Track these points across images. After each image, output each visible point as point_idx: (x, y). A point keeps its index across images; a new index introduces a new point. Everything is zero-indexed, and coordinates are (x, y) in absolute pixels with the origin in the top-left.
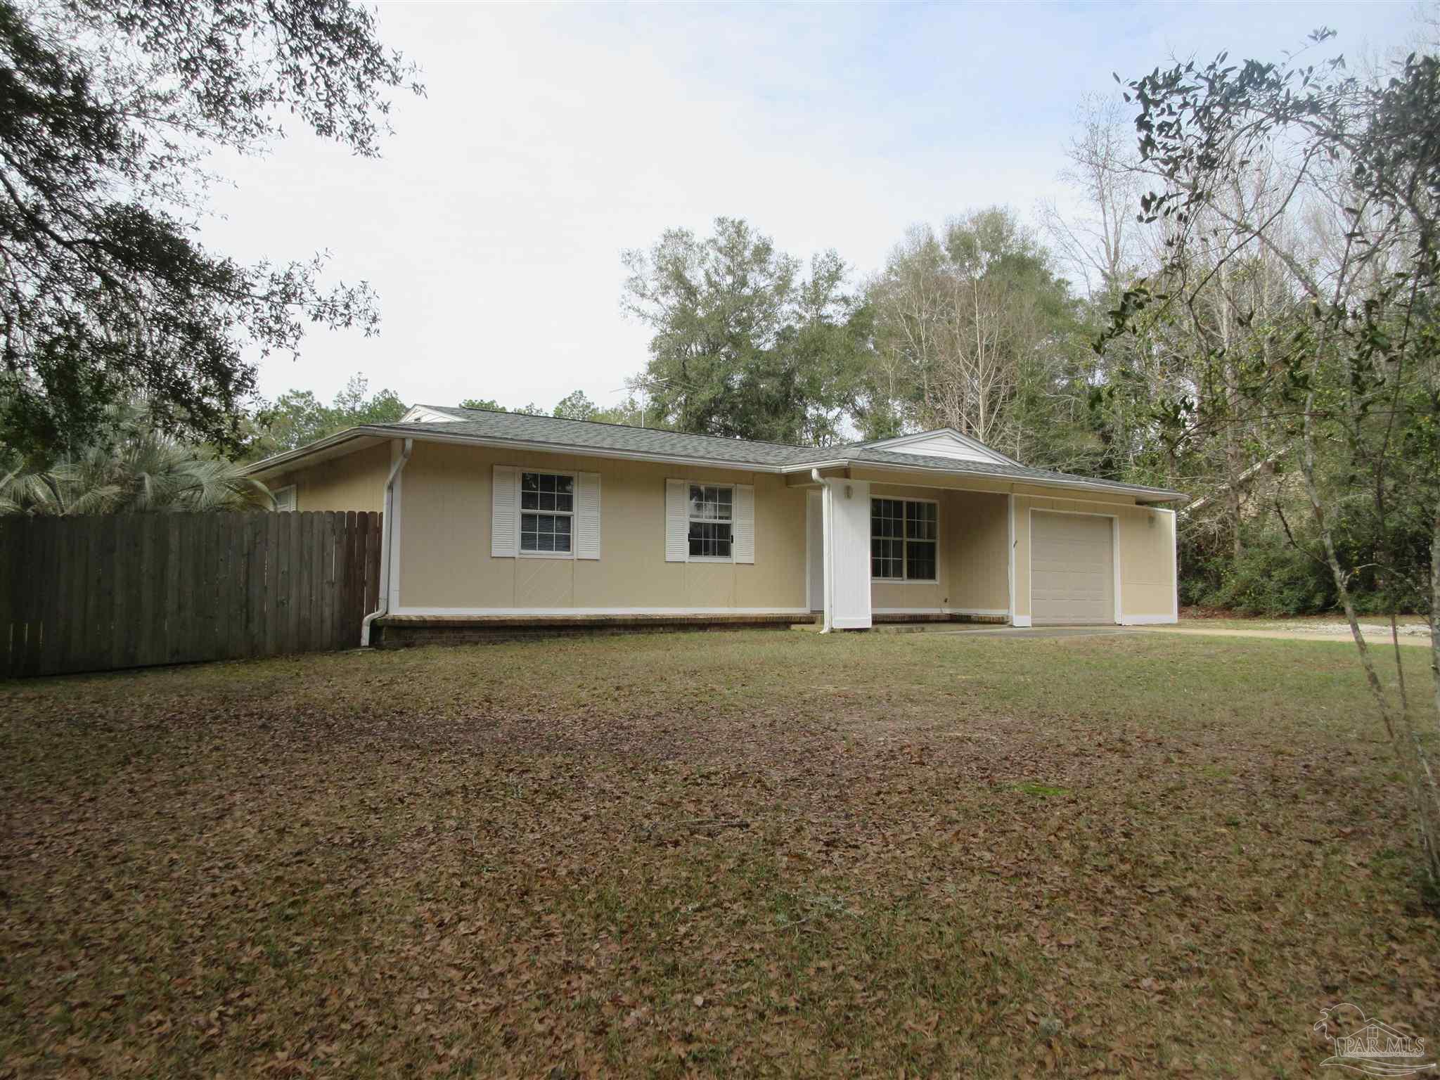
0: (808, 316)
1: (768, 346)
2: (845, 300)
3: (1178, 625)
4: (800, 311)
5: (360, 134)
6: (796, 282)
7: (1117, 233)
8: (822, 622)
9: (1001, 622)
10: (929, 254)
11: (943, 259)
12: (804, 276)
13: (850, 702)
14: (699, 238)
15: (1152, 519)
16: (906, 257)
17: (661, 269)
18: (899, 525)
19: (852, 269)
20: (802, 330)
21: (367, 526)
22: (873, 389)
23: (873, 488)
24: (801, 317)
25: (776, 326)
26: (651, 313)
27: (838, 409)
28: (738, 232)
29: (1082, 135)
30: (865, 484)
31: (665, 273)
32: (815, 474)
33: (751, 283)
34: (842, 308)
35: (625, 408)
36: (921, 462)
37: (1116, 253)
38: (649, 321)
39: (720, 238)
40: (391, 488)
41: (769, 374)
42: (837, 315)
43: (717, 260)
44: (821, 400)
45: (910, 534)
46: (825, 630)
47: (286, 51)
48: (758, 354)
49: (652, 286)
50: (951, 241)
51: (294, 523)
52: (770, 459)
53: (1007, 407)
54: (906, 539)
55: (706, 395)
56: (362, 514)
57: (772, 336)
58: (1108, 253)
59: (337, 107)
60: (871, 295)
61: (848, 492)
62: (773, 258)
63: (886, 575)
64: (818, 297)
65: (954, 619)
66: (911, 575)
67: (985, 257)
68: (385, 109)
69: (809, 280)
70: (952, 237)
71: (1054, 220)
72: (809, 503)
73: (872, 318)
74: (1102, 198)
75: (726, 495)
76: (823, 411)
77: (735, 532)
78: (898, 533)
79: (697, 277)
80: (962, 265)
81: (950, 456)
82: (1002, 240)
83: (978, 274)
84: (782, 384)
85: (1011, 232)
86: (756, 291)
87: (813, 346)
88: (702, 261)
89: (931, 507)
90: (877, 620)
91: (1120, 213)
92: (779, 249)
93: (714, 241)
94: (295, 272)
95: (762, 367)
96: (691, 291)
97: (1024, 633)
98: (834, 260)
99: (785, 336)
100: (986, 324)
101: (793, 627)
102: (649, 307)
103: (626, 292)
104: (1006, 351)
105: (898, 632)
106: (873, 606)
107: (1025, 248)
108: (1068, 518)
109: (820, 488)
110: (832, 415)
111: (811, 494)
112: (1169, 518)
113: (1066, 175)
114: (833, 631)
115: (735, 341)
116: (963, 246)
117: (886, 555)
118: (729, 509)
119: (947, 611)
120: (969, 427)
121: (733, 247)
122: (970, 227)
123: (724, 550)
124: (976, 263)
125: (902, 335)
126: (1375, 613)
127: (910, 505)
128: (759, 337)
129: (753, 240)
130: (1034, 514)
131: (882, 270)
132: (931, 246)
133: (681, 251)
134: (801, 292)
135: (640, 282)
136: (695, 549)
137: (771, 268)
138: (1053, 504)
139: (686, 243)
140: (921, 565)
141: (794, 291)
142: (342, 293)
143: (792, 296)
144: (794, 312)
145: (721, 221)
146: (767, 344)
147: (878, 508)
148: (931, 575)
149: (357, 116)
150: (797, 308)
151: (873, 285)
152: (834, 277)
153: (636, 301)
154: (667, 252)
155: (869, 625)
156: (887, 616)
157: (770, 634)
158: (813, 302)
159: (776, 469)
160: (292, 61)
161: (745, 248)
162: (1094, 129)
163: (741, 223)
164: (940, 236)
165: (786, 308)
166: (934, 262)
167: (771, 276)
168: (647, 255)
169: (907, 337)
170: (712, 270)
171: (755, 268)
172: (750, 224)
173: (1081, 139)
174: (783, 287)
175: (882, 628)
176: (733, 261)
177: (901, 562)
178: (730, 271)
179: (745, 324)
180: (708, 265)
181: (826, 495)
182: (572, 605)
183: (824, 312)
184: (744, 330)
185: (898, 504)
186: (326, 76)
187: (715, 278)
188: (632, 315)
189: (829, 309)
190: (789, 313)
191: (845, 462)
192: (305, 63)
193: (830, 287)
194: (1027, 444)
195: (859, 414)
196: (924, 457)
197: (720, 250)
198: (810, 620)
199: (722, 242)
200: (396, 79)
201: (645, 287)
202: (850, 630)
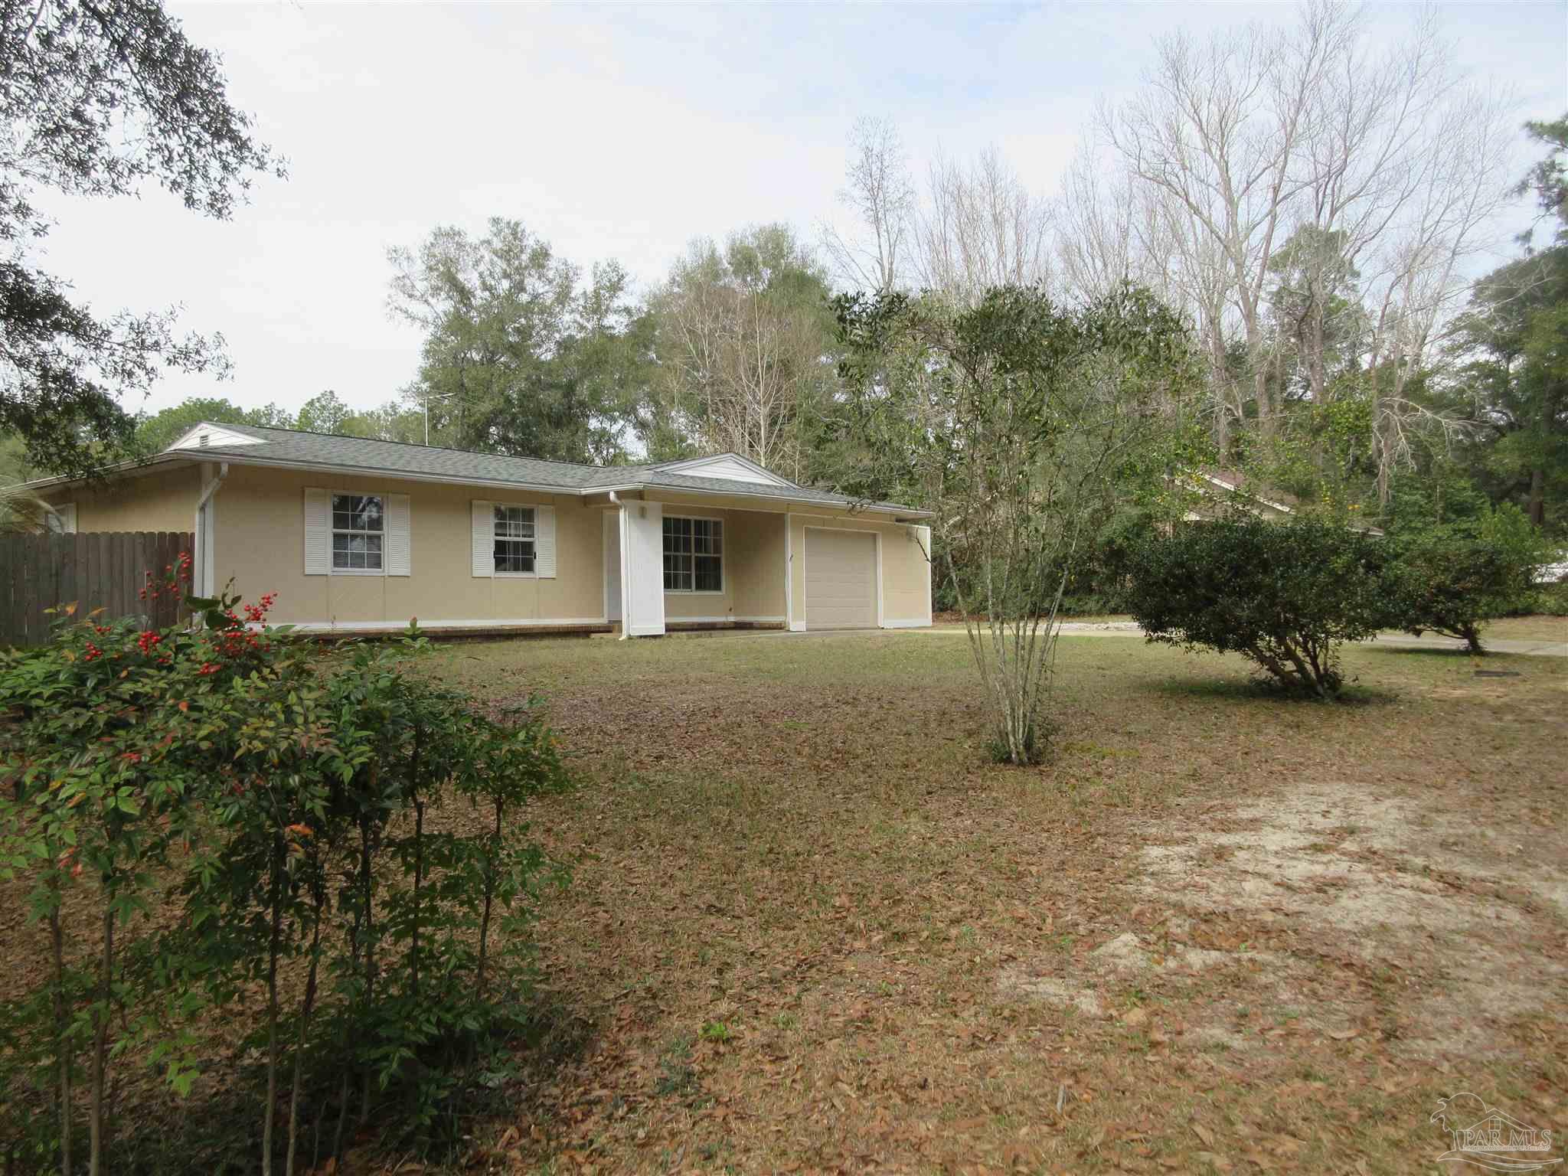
0: (589, 326)
1: (549, 356)
2: (628, 311)
3: (932, 627)
4: (581, 321)
5: (218, 205)
6: (577, 290)
7: (891, 255)
8: (620, 631)
9: (779, 627)
10: (711, 267)
11: (725, 271)
12: (584, 285)
13: (657, 685)
14: (472, 238)
15: (910, 536)
16: (689, 269)
17: (431, 269)
18: (687, 541)
19: (634, 281)
20: (584, 340)
21: (179, 545)
22: (657, 404)
23: (665, 509)
24: (582, 328)
25: (557, 335)
26: (421, 316)
27: (622, 422)
28: (514, 234)
29: (858, 158)
30: (658, 505)
31: (436, 273)
32: (612, 496)
33: (529, 288)
34: (624, 319)
35: (386, 412)
36: (707, 485)
37: (890, 276)
38: (418, 324)
39: (495, 239)
40: (202, 509)
41: (551, 386)
42: (619, 325)
43: (492, 263)
44: (604, 412)
45: (698, 549)
46: (624, 637)
47: (156, 131)
48: (539, 365)
49: (421, 286)
50: (733, 256)
51: (103, 542)
52: (568, 481)
53: (787, 428)
54: (694, 554)
55: (486, 407)
56: (173, 534)
57: (552, 346)
58: (883, 274)
59: (199, 180)
60: (653, 305)
61: (643, 513)
62: (552, 263)
63: (676, 587)
64: (599, 306)
65: (739, 626)
66: (699, 587)
67: (767, 273)
68: (247, 186)
69: (590, 289)
70: (734, 252)
71: (831, 239)
72: (606, 523)
73: (654, 329)
74: (877, 220)
75: (528, 515)
76: (607, 425)
77: (538, 549)
78: (687, 549)
79: (470, 278)
80: (745, 280)
81: (734, 478)
82: (783, 257)
83: (761, 288)
84: (565, 396)
85: (791, 250)
86: (536, 297)
87: (595, 359)
88: (477, 263)
89: (716, 524)
90: (670, 628)
91: (893, 237)
92: (557, 254)
93: (489, 242)
94: (152, 321)
95: (541, 377)
96: (463, 294)
97: (799, 636)
98: (616, 270)
99: (566, 345)
100: (767, 341)
101: (593, 636)
102: (418, 308)
103: (393, 291)
104: (786, 368)
105: (689, 638)
106: (667, 614)
107: (805, 264)
108: (836, 534)
109: (617, 508)
110: (615, 429)
111: (607, 513)
112: (925, 533)
113: (843, 197)
114: (630, 638)
115: (515, 350)
116: (744, 261)
117: (676, 569)
118: (531, 528)
119: (732, 619)
120: (751, 446)
121: (510, 250)
122: (751, 242)
123: (528, 566)
124: (758, 277)
125: (685, 350)
126: (1090, 613)
127: (698, 523)
128: (540, 346)
129: (530, 242)
130: (808, 531)
131: (665, 280)
132: (713, 260)
133: (452, 252)
134: (582, 302)
135: (408, 282)
136: (500, 563)
137: (551, 274)
138: (824, 522)
139: (458, 243)
140: (707, 577)
141: (574, 300)
142: (194, 340)
143: (573, 305)
144: (575, 321)
145: (496, 221)
146: (546, 354)
147: (669, 526)
148: (718, 587)
149: (216, 187)
150: (578, 317)
151: (655, 296)
152: (615, 288)
153: (403, 301)
154: (437, 251)
155: (663, 632)
156: (678, 624)
157: (573, 642)
158: (595, 312)
159: (576, 491)
160: (161, 140)
161: (522, 252)
162: (868, 151)
163: (517, 224)
164: (722, 250)
165: (567, 318)
166: (716, 276)
167: (550, 282)
168: (416, 253)
169: (690, 352)
170: (487, 273)
171: (533, 272)
172: (527, 227)
173: (857, 163)
174: (563, 296)
175: (675, 634)
176: (509, 265)
177: (690, 576)
178: (506, 276)
179: (524, 333)
180: (482, 268)
181: (622, 514)
182: (384, 619)
183: (606, 322)
184: (524, 340)
185: (687, 522)
186: (191, 155)
187: (490, 282)
188: (400, 316)
189: (610, 320)
190: (569, 322)
191: (640, 486)
192: (175, 142)
193: (611, 297)
194: (805, 463)
195: (642, 425)
196: (711, 479)
197: (495, 253)
198: (607, 629)
199: (497, 244)
200: (262, 166)
201: (413, 286)
202: (646, 637)
